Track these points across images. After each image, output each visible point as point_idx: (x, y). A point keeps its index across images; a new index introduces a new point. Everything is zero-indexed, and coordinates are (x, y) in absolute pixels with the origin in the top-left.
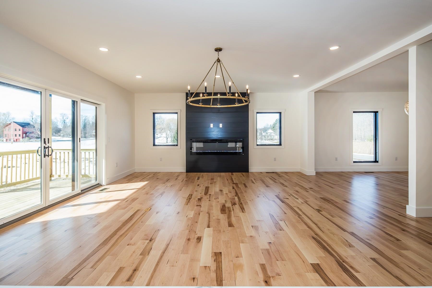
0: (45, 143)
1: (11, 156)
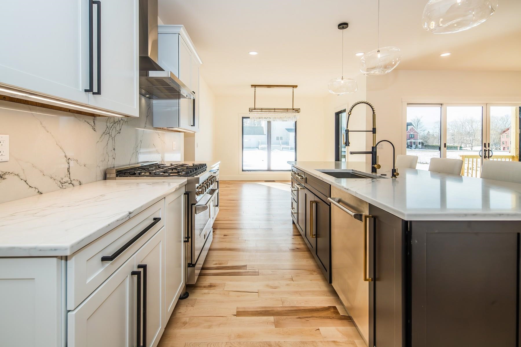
0: (485, 146)
1: (471, 159)
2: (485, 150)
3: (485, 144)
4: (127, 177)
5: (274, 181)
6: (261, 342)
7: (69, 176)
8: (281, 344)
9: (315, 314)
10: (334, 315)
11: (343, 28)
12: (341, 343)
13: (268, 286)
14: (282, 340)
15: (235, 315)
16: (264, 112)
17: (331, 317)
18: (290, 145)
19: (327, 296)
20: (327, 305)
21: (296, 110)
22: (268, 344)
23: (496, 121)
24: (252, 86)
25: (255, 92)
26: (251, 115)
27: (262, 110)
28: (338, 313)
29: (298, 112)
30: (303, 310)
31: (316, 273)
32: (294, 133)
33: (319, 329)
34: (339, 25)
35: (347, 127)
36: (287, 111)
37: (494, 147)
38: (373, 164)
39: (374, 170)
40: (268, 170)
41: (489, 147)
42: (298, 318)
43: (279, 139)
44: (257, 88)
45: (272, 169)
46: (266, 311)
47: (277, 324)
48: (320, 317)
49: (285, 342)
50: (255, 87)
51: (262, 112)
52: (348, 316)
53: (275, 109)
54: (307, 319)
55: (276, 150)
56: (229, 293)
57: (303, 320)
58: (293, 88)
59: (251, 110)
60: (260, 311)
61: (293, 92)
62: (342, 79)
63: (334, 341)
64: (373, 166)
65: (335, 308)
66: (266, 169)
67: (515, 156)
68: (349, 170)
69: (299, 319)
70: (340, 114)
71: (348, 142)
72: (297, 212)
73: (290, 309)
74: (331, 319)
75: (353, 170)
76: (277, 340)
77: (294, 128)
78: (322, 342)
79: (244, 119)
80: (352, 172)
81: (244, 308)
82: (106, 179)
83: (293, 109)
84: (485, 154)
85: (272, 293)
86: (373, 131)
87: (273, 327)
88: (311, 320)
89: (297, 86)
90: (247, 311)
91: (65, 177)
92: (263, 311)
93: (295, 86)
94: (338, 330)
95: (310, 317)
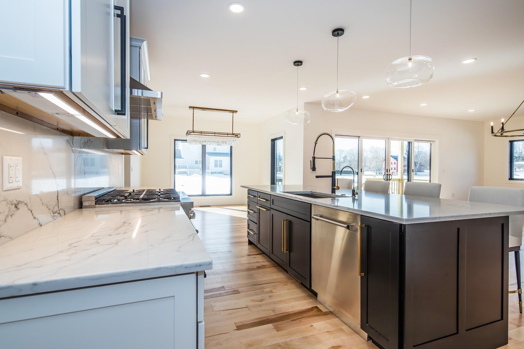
0: (387, 171)
2: (387, 174)
3: (387, 169)
4: (104, 204)
5: (209, 206)
6: (271, 345)
7: (58, 204)
8: (288, 343)
9: (305, 315)
10: (319, 313)
11: (298, 65)
12: (333, 331)
13: (253, 300)
14: (288, 340)
15: (236, 330)
16: (203, 135)
17: (317, 315)
18: (210, 169)
19: (306, 299)
20: (310, 307)
21: (236, 135)
22: (278, 346)
23: (380, 151)
24: (190, 107)
25: (193, 114)
26: (188, 138)
27: (201, 133)
28: (320, 311)
29: (238, 137)
30: (293, 314)
31: (289, 284)
32: (229, 158)
33: (312, 326)
34: (295, 62)
35: (314, 155)
36: (227, 135)
37: (378, 172)
38: (332, 186)
39: (333, 191)
40: (202, 195)
41: (389, 172)
42: (292, 321)
43: (199, 163)
44: (195, 110)
45: (207, 193)
46: (263, 321)
47: (278, 329)
48: (309, 317)
49: (290, 340)
50: (193, 109)
51: (201, 135)
52: (329, 312)
53: (215, 132)
54: (299, 320)
55: (196, 174)
56: (220, 313)
57: (297, 321)
58: (233, 113)
59: (188, 133)
60: (257, 322)
61: (233, 117)
62: (297, 111)
63: (327, 331)
64: (333, 187)
65: (317, 307)
66: (201, 194)
67: (400, 179)
68: (309, 192)
69: (294, 322)
70: (275, 141)
71: (315, 167)
72: (258, 233)
73: (282, 315)
74: (317, 316)
75: (311, 192)
76: (284, 341)
77: (229, 152)
78: (319, 334)
79: (176, 141)
80: (311, 194)
81: (241, 322)
82: (82, 208)
83: (233, 134)
84: (387, 177)
85: (260, 306)
86: (333, 158)
87: (275, 332)
88: (303, 320)
89: (237, 111)
90: (245, 324)
91: (56, 206)
92: (260, 321)
93: (235, 111)
94: (327, 323)
95: (301, 318)
